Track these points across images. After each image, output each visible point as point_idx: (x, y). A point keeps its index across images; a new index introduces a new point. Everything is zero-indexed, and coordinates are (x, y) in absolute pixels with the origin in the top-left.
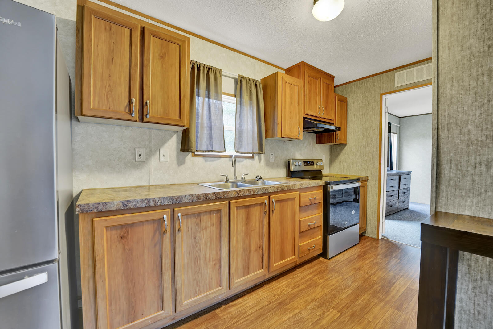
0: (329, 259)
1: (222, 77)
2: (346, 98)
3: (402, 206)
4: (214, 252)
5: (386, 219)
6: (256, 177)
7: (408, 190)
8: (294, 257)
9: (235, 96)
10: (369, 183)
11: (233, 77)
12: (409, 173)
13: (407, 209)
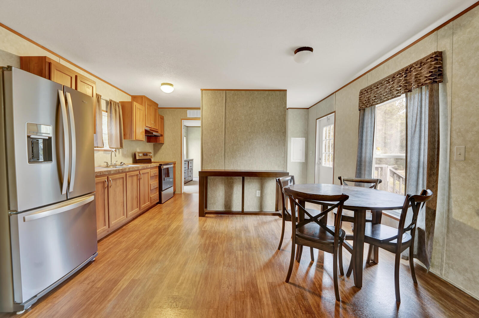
0: (162, 204)
1: (102, 100)
2: (163, 117)
3: (190, 179)
4: (121, 198)
5: (184, 186)
6: (121, 163)
7: (192, 169)
8: (149, 203)
9: (107, 112)
10: (176, 165)
11: (105, 99)
12: (192, 160)
13: (192, 180)
